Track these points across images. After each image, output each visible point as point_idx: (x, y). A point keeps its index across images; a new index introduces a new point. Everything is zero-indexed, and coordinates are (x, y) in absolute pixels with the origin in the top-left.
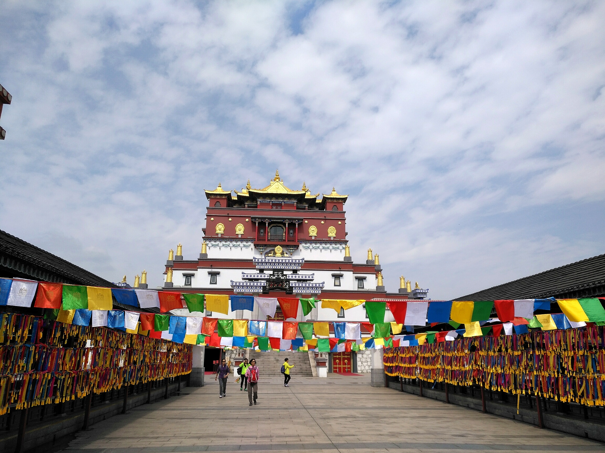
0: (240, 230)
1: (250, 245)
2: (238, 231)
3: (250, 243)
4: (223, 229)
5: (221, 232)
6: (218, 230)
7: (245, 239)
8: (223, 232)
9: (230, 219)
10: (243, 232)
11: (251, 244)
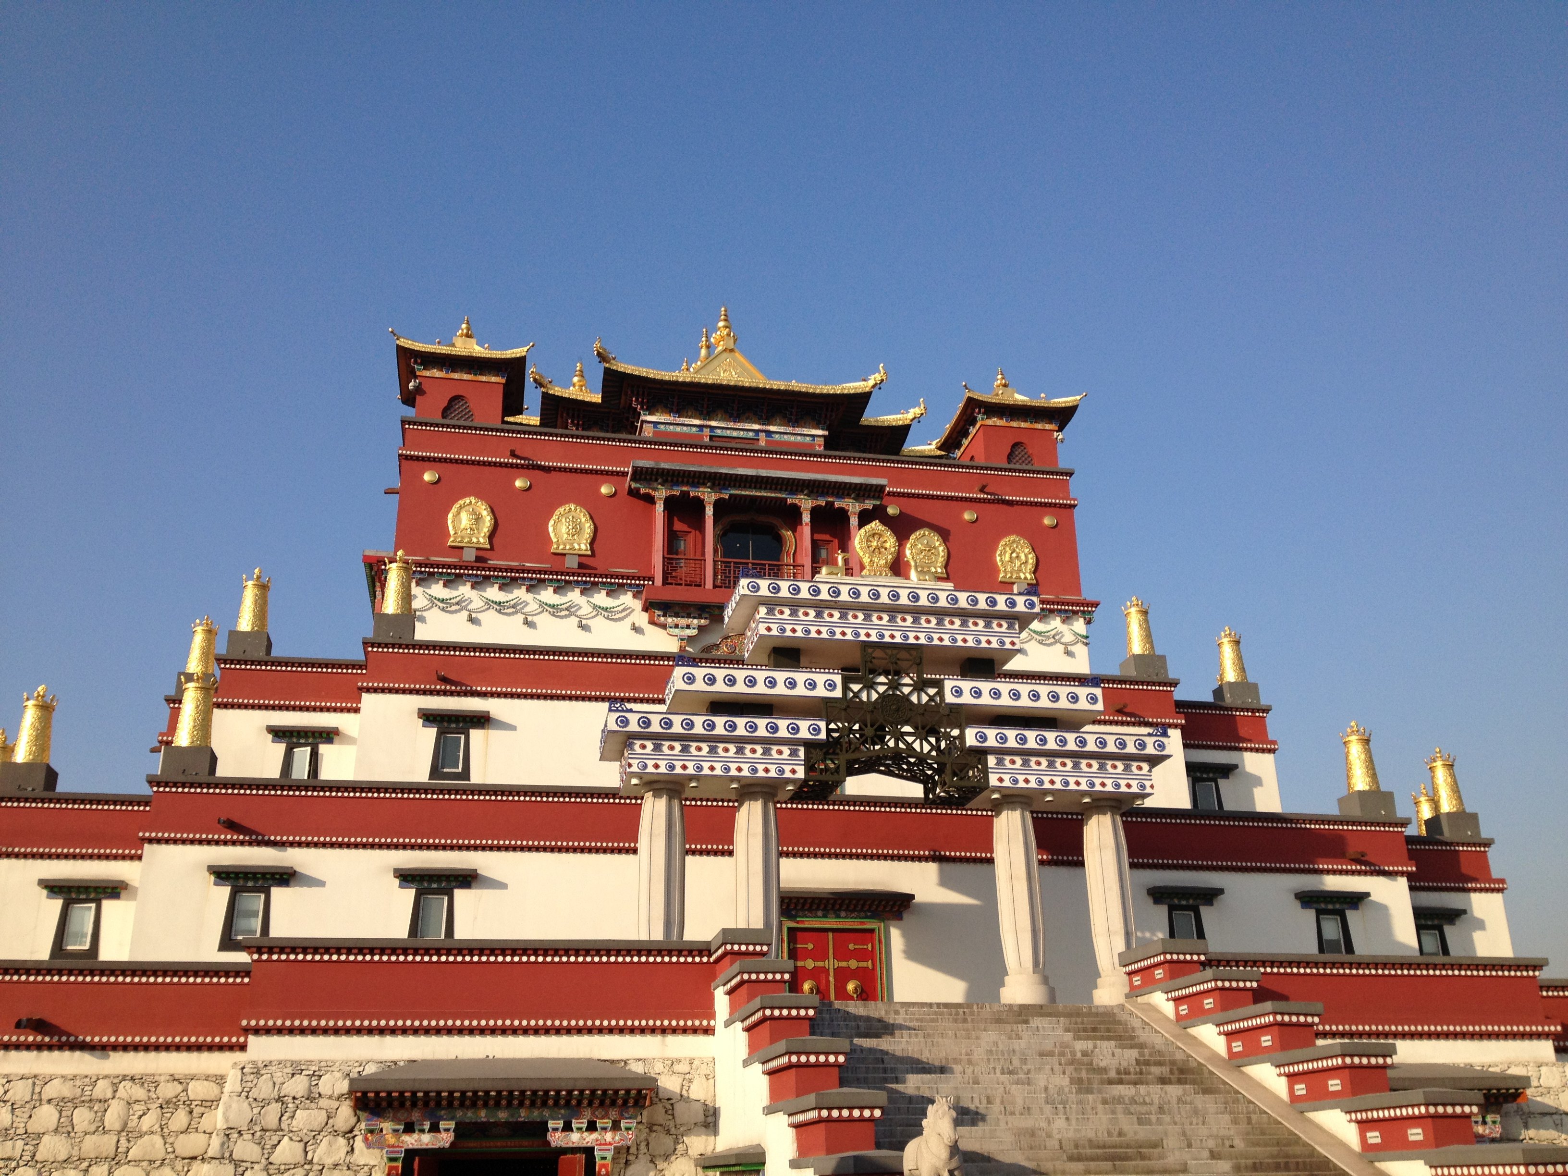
0: (572, 536)
1: (623, 610)
2: (562, 537)
3: (621, 600)
4: (485, 526)
5: (475, 537)
6: (460, 530)
7: (601, 576)
8: (485, 539)
9: (521, 482)
10: (586, 546)
11: (630, 600)
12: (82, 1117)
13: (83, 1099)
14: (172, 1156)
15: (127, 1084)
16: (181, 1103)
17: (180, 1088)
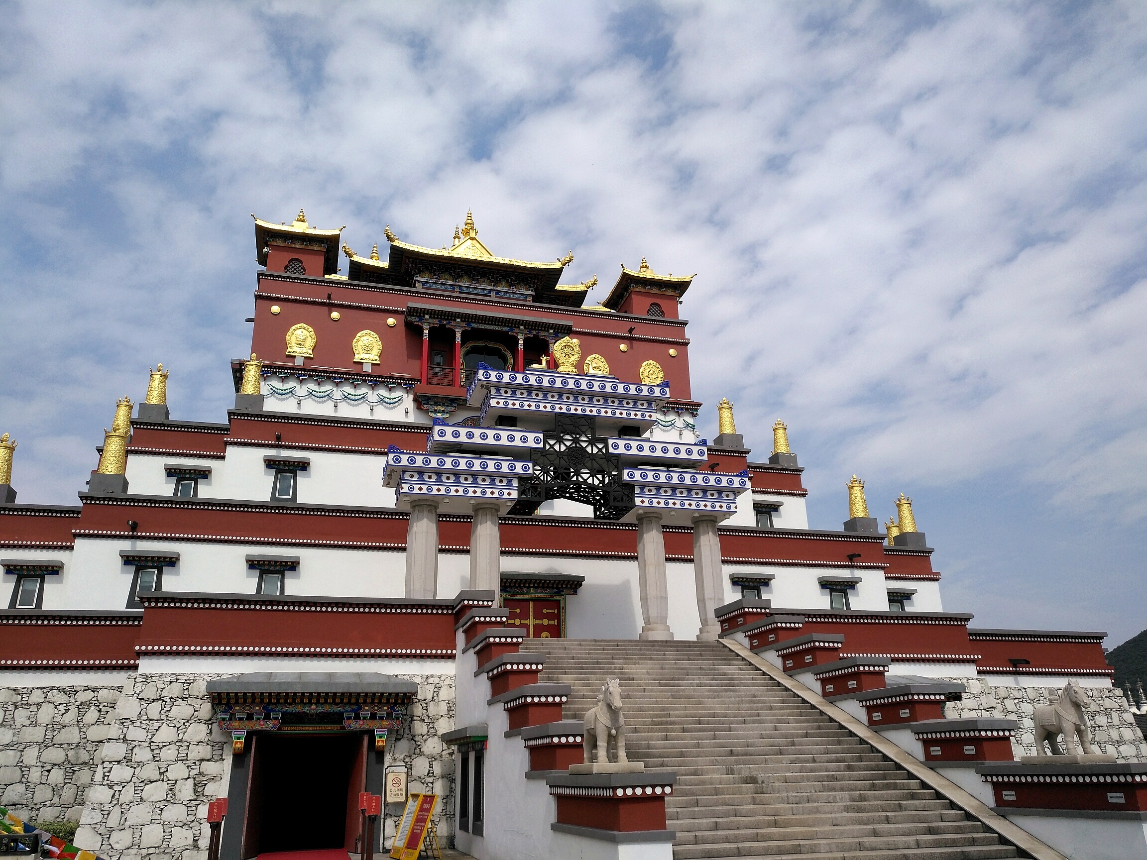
0: (368, 350)
1: (400, 400)
2: (361, 351)
3: (398, 393)
4: (310, 342)
5: (304, 350)
6: (294, 345)
7: (386, 377)
8: (310, 351)
9: (335, 315)
10: (377, 358)
11: (405, 395)
12: (21, 716)
13: (23, 702)
14: (85, 740)
15: (55, 692)
16: (93, 704)
17: (92, 694)
